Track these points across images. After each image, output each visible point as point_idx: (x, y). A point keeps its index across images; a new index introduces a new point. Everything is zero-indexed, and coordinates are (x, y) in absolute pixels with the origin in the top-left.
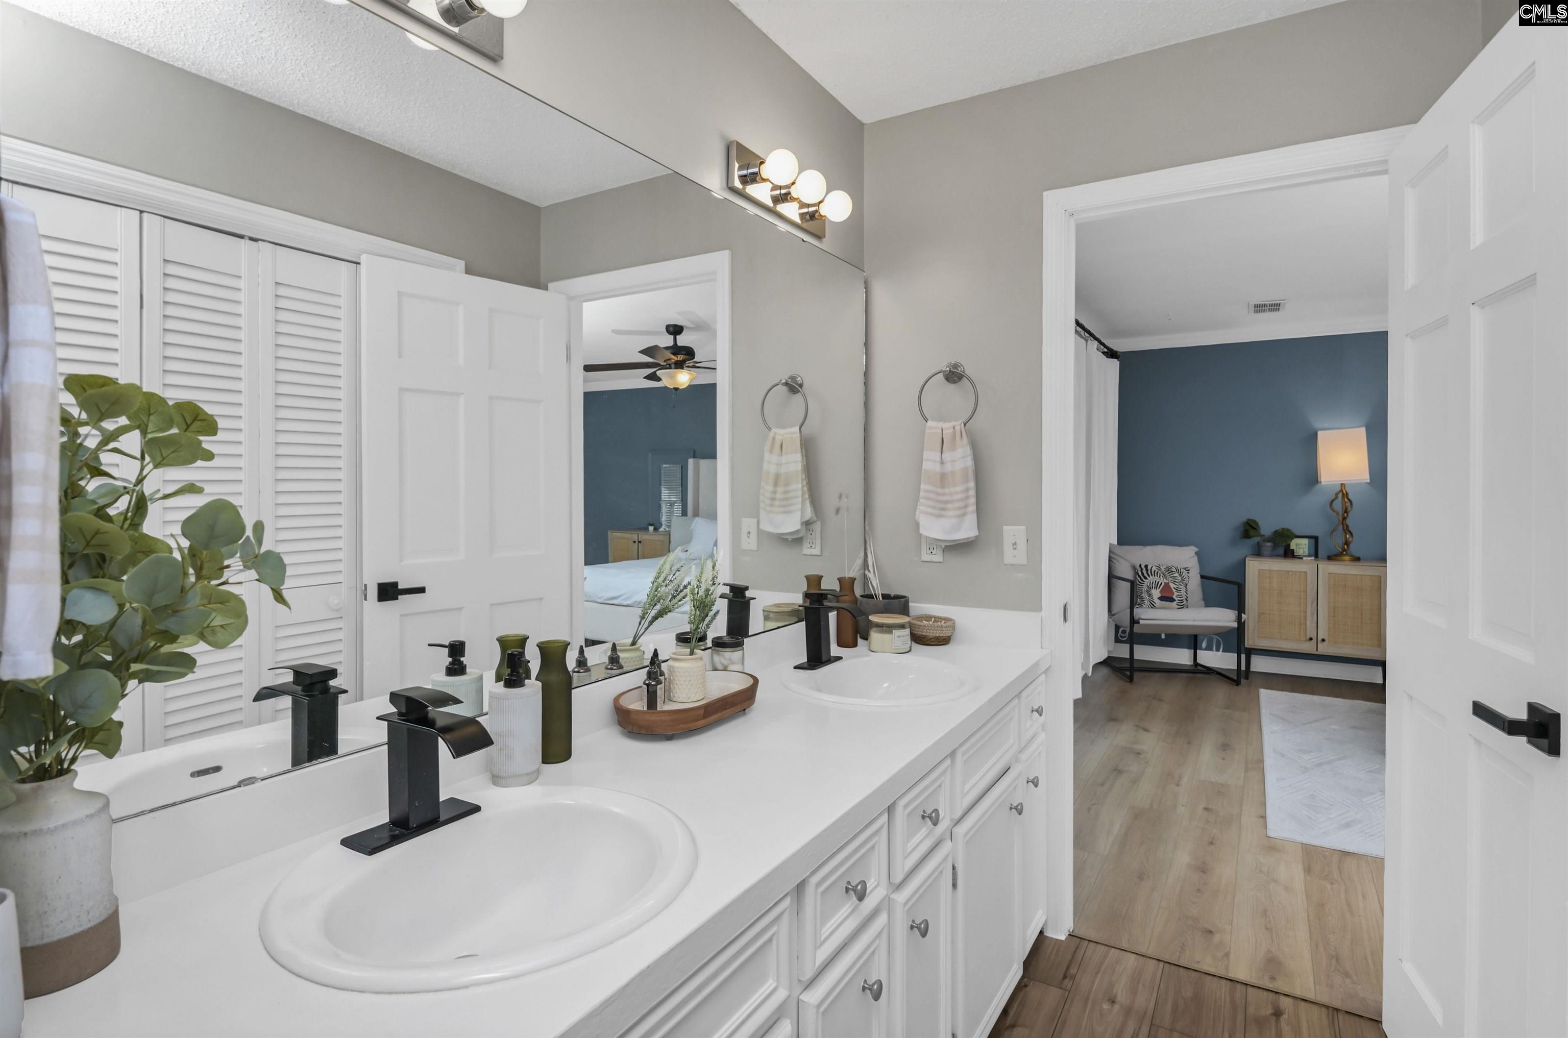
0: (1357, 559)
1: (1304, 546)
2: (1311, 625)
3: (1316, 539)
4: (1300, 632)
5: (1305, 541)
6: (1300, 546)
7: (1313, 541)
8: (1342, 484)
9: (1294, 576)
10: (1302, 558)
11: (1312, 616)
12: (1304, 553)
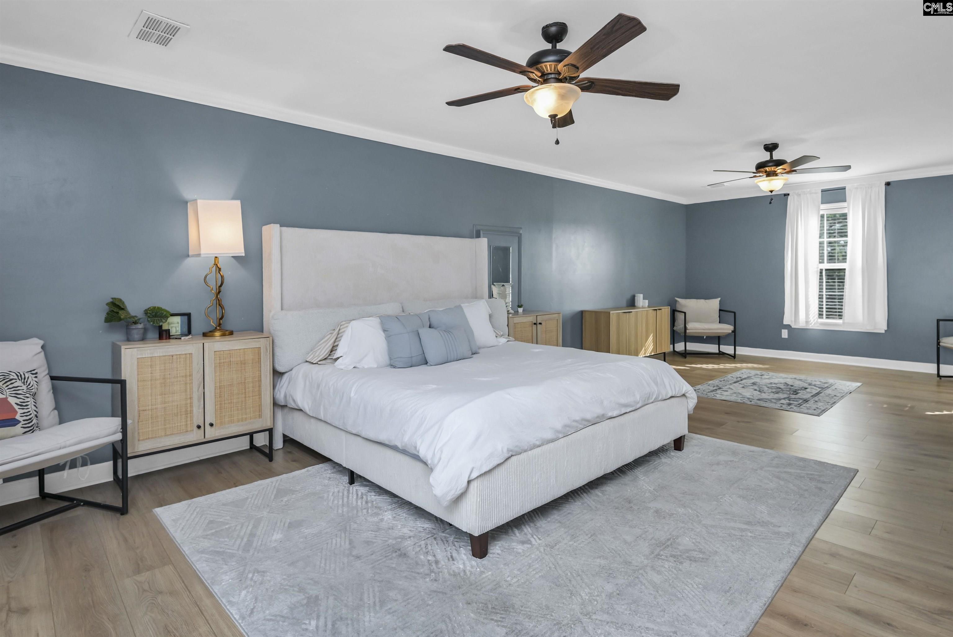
0: (231, 333)
1: (177, 325)
2: (197, 411)
3: (189, 315)
4: (187, 421)
5: (177, 319)
6: (172, 325)
7: (186, 318)
8: (216, 257)
9: (178, 360)
10: (181, 339)
11: (199, 401)
12: (176, 332)
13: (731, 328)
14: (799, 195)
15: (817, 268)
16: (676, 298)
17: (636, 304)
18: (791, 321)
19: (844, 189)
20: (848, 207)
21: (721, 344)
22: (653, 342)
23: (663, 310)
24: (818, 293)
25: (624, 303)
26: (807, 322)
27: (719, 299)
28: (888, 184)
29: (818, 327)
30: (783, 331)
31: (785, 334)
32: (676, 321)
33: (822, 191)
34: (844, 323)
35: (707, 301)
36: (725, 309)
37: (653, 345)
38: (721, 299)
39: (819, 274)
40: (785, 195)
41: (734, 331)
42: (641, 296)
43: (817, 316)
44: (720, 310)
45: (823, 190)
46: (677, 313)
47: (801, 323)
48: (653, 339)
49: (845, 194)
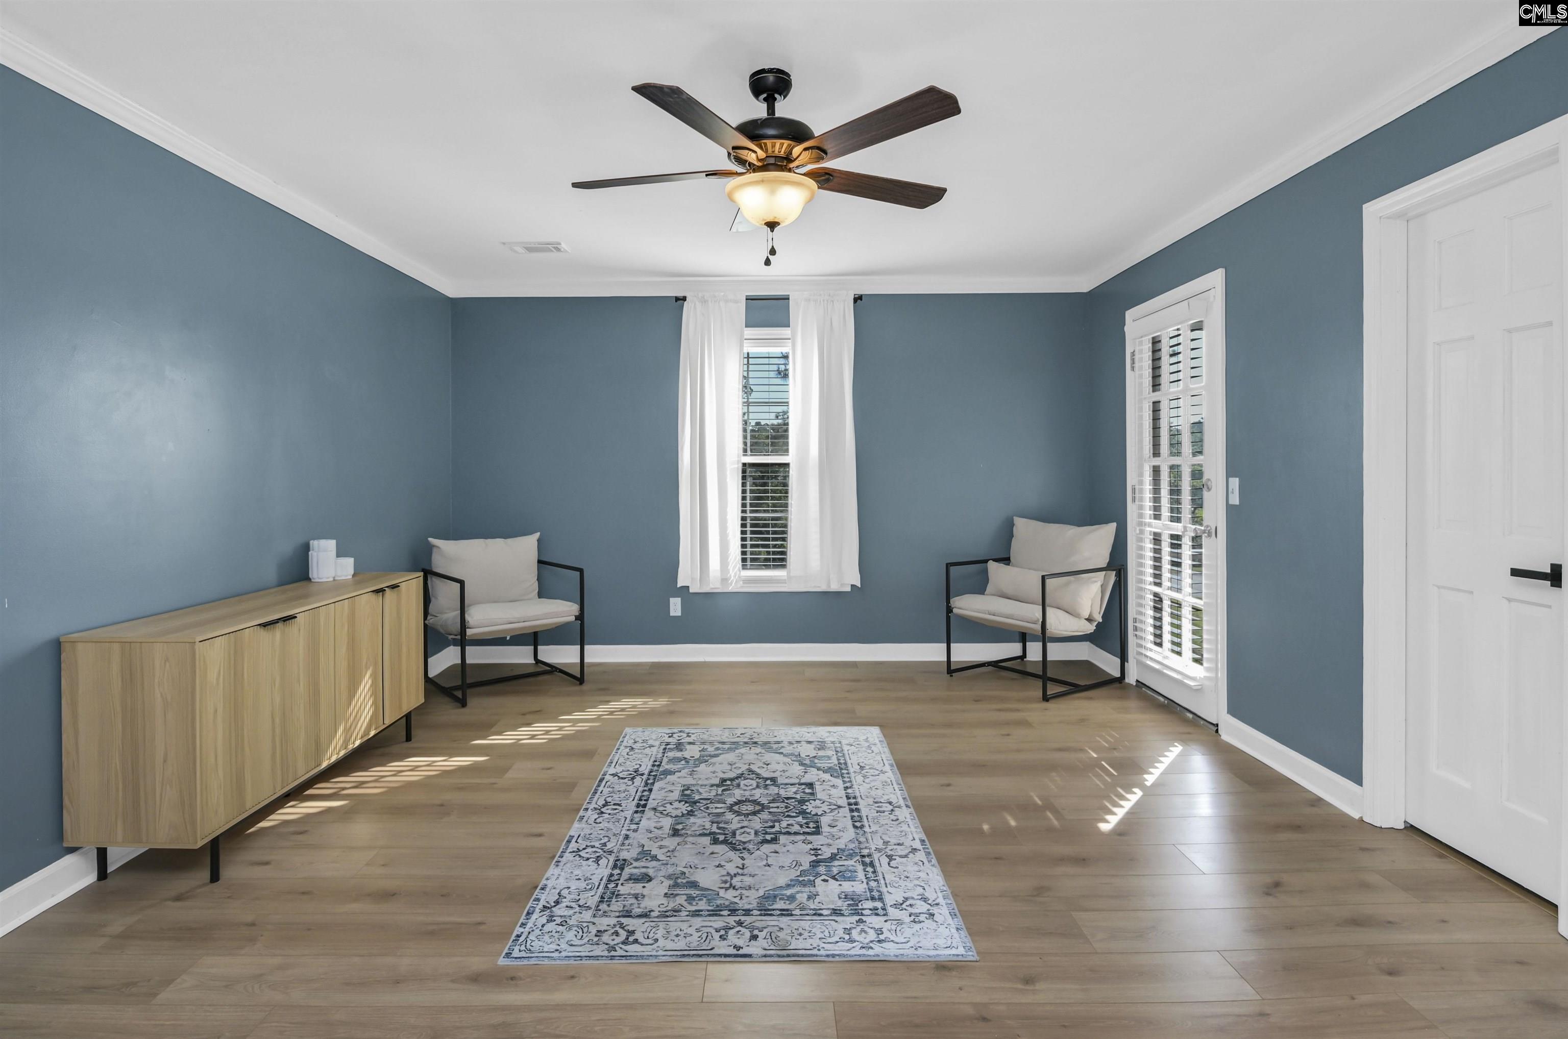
13: (574, 608)
14: (704, 301)
15: (738, 461)
16: (430, 539)
17: (314, 574)
18: (693, 579)
19: (787, 298)
20: (793, 339)
21: (539, 642)
22: (374, 694)
23: (403, 585)
24: (740, 515)
25: (270, 573)
26: (724, 580)
27: (538, 534)
28: (858, 299)
29: (742, 587)
30: (672, 600)
31: (676, 607)
32: (433, 600)
33: (746, 299)
34: (789, 577)
35: (509, 541)
36: (551, 561)
37: (375, 703)
38: (540, 535)
39: (740, 475)
40: (677, 299)
41: (580, 617)
42: (331, 544)
43: (739, 564)
44: (540, 562)
45: (748, 298)
46: (435, 582)
47: (713, 584)
48: (371, 686)
49: (787, 308)
